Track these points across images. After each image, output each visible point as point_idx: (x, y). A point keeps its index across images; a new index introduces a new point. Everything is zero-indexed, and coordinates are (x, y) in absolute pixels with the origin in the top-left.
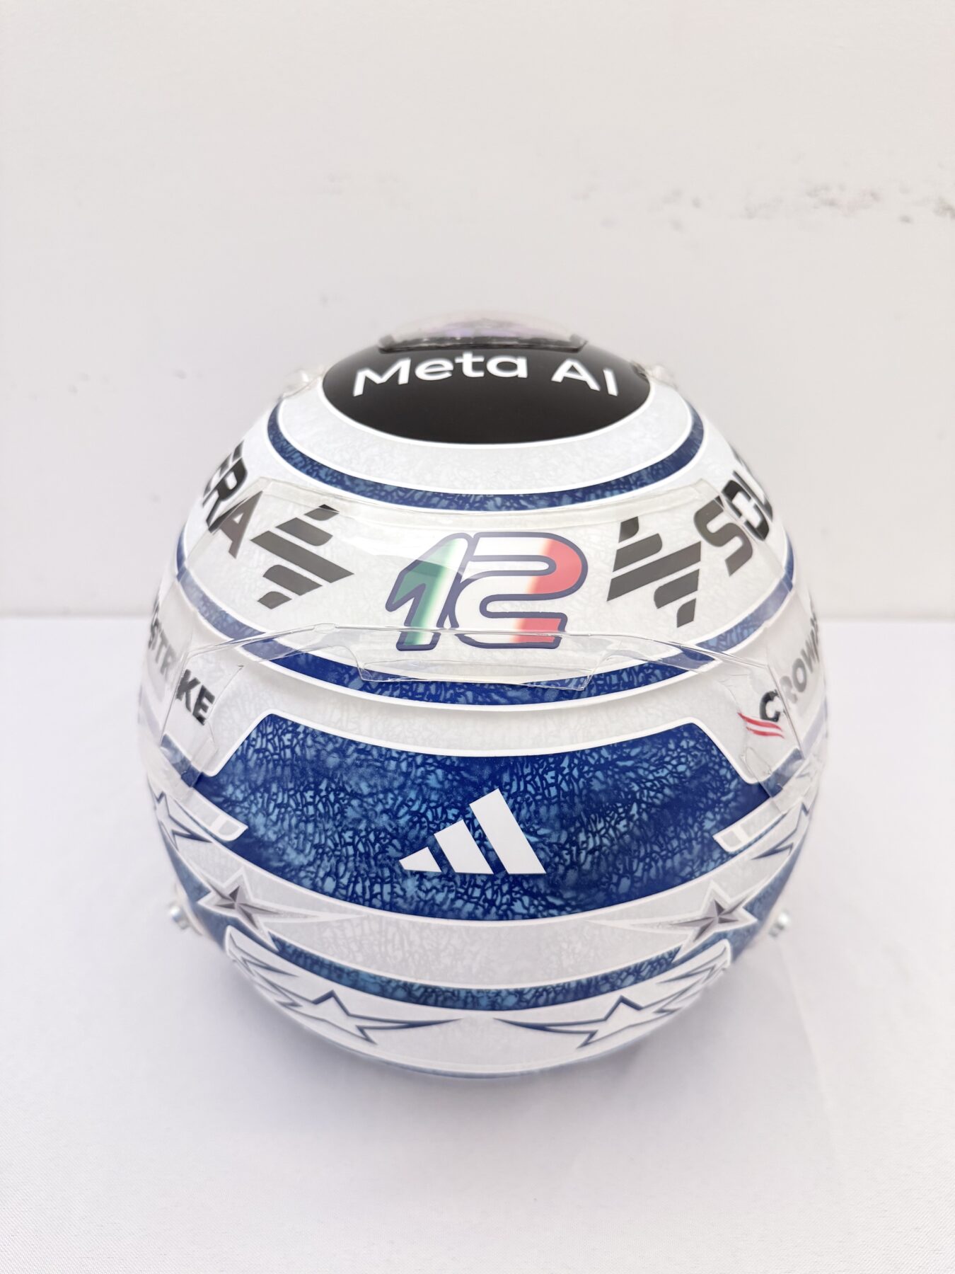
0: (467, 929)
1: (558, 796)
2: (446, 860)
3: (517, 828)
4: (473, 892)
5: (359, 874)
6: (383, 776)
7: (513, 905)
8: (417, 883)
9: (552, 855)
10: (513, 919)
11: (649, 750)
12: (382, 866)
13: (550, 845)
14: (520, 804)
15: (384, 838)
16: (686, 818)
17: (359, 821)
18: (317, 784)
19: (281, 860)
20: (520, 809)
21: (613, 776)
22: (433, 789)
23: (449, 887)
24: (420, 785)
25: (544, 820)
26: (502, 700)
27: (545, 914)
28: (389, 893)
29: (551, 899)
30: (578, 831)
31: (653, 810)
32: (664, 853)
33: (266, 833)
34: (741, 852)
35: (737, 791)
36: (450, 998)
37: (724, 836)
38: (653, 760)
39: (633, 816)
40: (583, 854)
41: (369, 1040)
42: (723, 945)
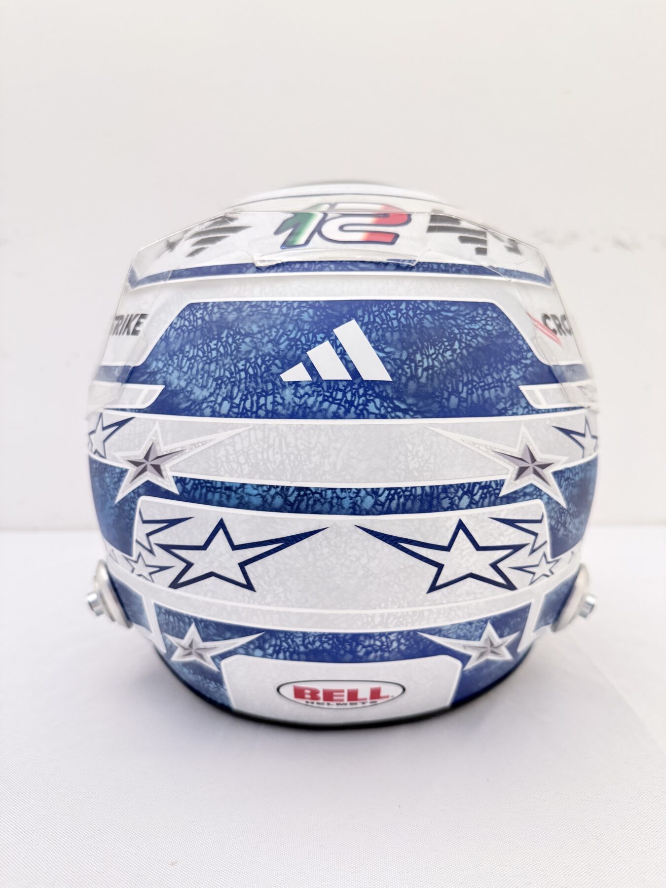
0: (332, 426)
1: (399, 326)
2: (316, 371)
3: (369, 347)
4: (336, 395)
5: (249, 392)
6: (268, 318)
7: (368, 406)
8: (293, 391)
9: (396, 367)
10: (368, 418)
11: (464, 310)
12: (266, 382)
13: (394, 360)
14: (371, 330)
15: (269, 361)
16: (497, 364)
17: (250, 352)
18: (219, 334)
19: (188, 401)
20: (371, 333)
21: (438, 320)
22: (305, 322)
23: (318, 392)
24: (296, 320)
25: (389, 341)
26: (355, 269)
27: (393, 415)
28: (271, 403)
29: (397, 403)
30: (415, 353)
31: (471, 350)
32: (482, 384)
33: (178, 384)
34: (542, 413)
35: (533, 362)
36: (319, 500)
37: (527, 391)
38: (468, 316)
39: (456, 350)
40: (420, 370)
41: (249, 586)
42: (541, 508)
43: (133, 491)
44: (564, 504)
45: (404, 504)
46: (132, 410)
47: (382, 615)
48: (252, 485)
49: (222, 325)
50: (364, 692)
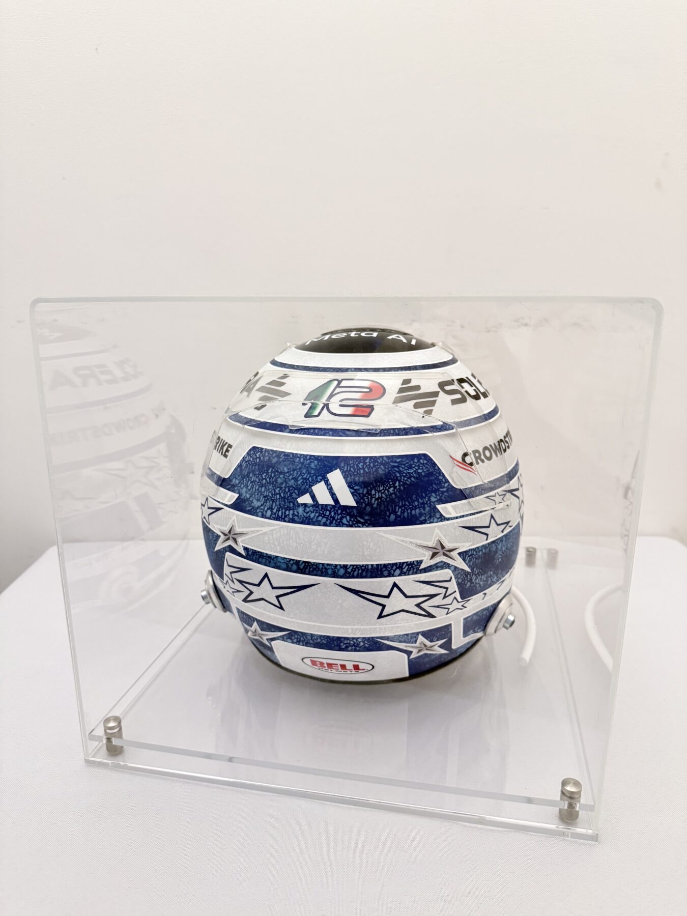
0: (323, 531)
1: (364, 473)
2: (316, 498)
3: (346, 486)
4: (326, 513)
5: (281, 507)
6: (293, 464)
7: (342, 520)
8: (303, 509)
9: (360, 498)
10: (342, 527)
11: (405, 461)
12: (290, 502)
13: (359, 494)
14: (347, 475)
15: (292, 490)
16: (422, 493)
17: (282, 483)
18: (268, 470)
19: (251, 506)
20: (347, 477)
21: (388, 469)
22: (313, 469)
23: (316, 511)
24: (307, 467)
25: (357, 482)
26: (343, 435)
27: (356, 525)
28: (292, 515)
29: (359, 519)
30: (371, 489)
31: (406, 486)
32: (411, 506)
33: (246, 496)
34: (452, 519)
35: (448, 489)
36: (315, 569)
37: (442, 508)
38: (407, 465)
39: (397, 486)
40: (373, 500)
41: (281, 608)
42: (450, 574)
43: (223, 548)
44: (468, 569)
45: (361, 574)
46: (222, 504)
47: (352, 629)
48: (281, 557)
49: (270, 465)
50: (349, 666)
